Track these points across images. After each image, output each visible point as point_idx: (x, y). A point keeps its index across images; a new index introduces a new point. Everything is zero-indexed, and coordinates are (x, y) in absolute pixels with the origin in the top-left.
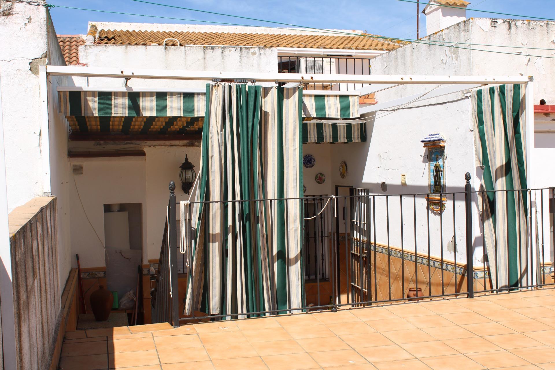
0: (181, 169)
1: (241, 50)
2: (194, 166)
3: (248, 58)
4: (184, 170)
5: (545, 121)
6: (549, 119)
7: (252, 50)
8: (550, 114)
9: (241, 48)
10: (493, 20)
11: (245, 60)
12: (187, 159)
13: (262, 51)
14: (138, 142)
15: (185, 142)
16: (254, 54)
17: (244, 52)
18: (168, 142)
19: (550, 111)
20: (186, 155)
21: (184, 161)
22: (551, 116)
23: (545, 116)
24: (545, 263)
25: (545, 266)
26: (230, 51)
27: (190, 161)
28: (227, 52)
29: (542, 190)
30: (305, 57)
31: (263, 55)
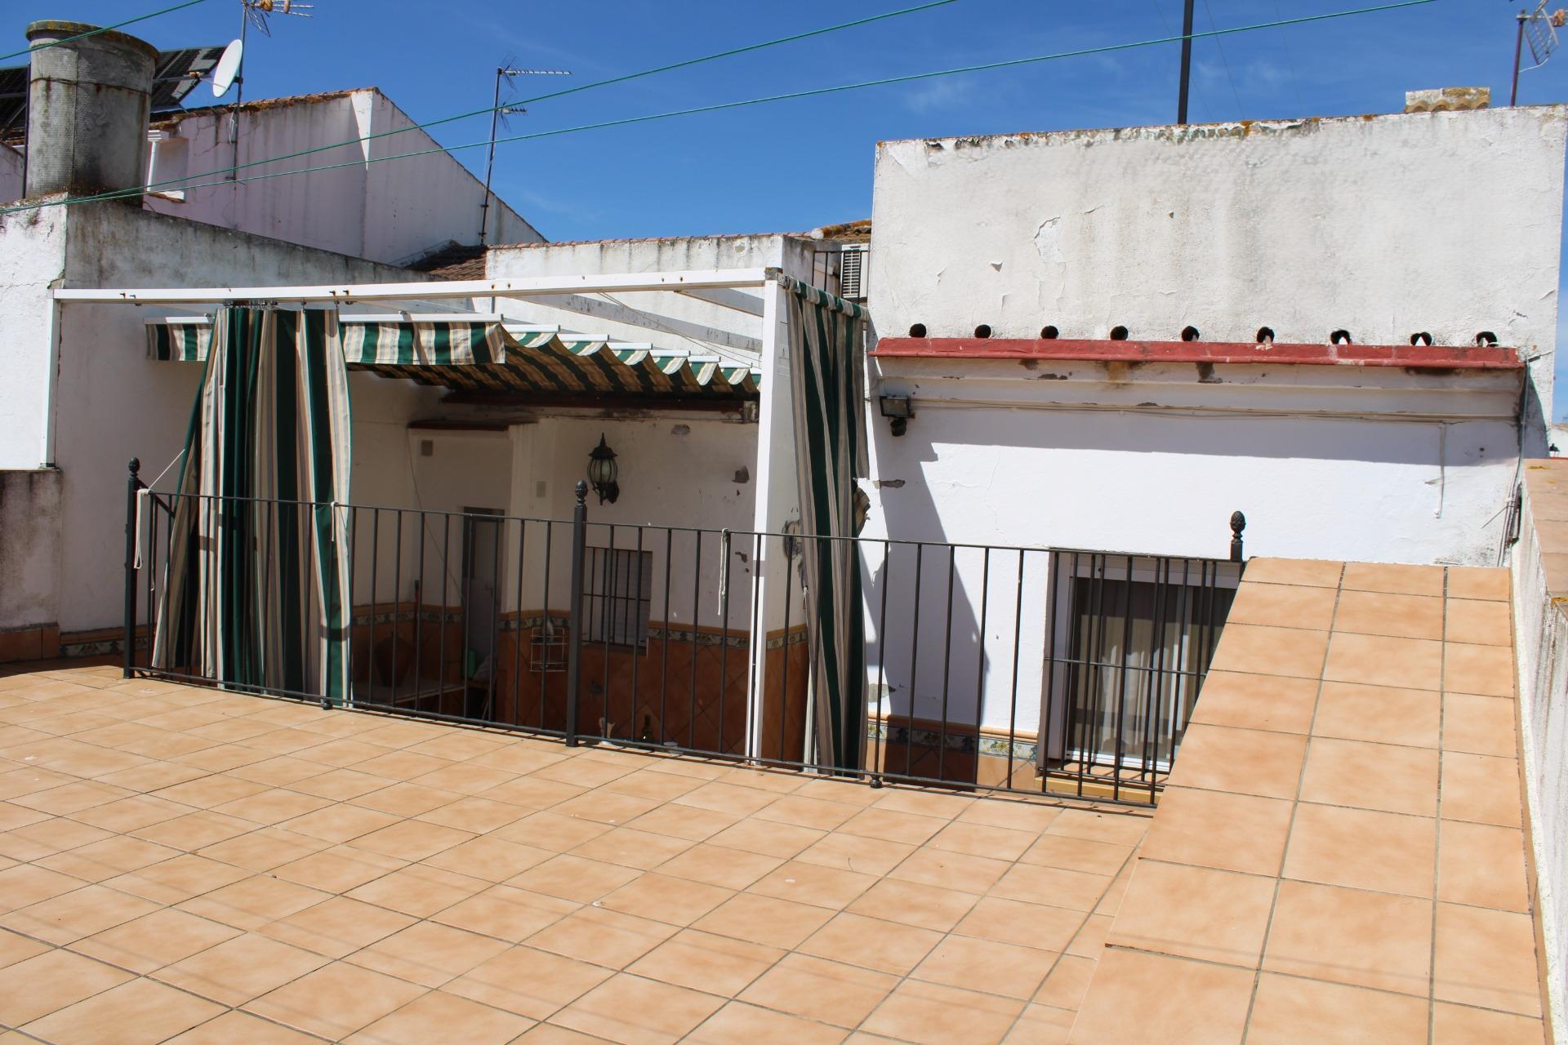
0: (591, 458)
1: (718, 244)
2: (616, 455)
3: (729, 257)
4: (599, 462)
5: (1021, 379)
6: (1034, 373)
7: (738, 242)
8: (1039, 361)
9: (719, 239)
10: (932, 143)
11: (724, 260)
12: (603, 441)
13: (755, 244)
14: (532, 408)
15: (599, 410)
16: (740, 249)
17: (723, 246)
18: (574, 411)
19: (1034, 355)
20: (603, 434)
21: (597, 444)
22: (1039, 367)
23: (1024, 367)
24: (1016, 732)
25: (1015, 738)
26: (700, 247)
27: (608, 444)
28: (695, 249)
29: (1022, 551)
30: (824, 252)
31: (755, 250)
